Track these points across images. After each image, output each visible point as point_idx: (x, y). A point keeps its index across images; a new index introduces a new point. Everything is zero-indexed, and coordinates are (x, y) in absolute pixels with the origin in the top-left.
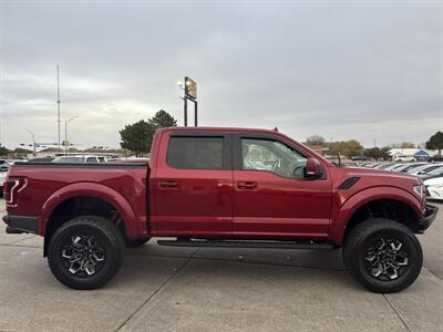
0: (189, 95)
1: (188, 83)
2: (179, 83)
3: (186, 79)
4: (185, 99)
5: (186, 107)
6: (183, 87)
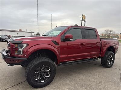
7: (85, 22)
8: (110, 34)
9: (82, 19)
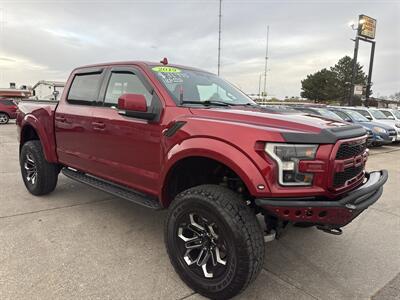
0: (364, 34)
3: (361, 17)
4: (357, 41)
6: (356, 27)
7: (374, 44)
9: (360, 34)
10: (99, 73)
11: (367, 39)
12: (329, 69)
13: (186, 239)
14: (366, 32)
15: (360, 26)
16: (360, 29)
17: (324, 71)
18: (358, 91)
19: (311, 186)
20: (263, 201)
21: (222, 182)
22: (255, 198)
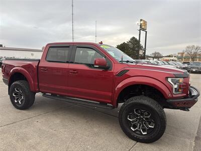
0: (142, 28)
1: (142, 22)
2: (137, 22)
3: (141, 20)
4: (140, 30)
5: (140, 34)
6: (139, 24)
7: (146, 32)
8: (195, 54)
9: (141, 27)
10: (68, 47)
11: (144, 30)
12: (126, 42)
13: (131, 120)
14: (143, 27)
15: (141, 24)
16: (141, 26)
17: (124, 43)
18: (141, 53)
19: (182, 94)
20: (171, 100)
21: (142, 94)
22: (167, 99)
